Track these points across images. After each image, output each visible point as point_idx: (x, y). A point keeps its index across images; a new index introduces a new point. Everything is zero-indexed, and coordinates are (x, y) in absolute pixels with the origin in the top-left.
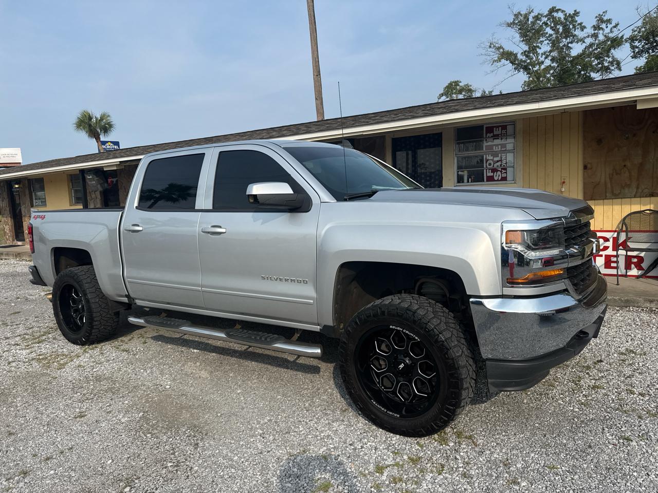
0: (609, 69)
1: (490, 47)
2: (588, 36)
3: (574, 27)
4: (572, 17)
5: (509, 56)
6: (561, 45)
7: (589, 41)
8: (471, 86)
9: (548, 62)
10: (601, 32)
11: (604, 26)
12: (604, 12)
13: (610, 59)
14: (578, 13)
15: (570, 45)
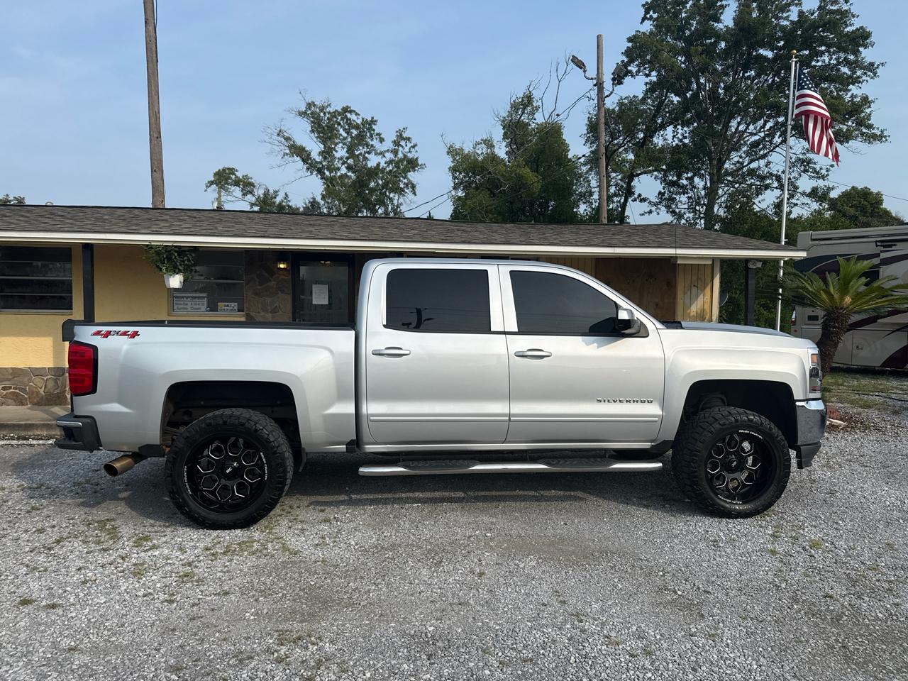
0: (404, 191)
1: (278, 135)
2: (388, 151)
3: (371, 136)
4: (370, 124)
5: (299, 151)
6: (357, 153)
7: (389, 156)
8: (251, 178)
9: (344, 170)
10: (400, 149)
11: (403, 143)
12: (404, 129)
13: (406, 181)
14: (376, 121)
15: (367, 155)
